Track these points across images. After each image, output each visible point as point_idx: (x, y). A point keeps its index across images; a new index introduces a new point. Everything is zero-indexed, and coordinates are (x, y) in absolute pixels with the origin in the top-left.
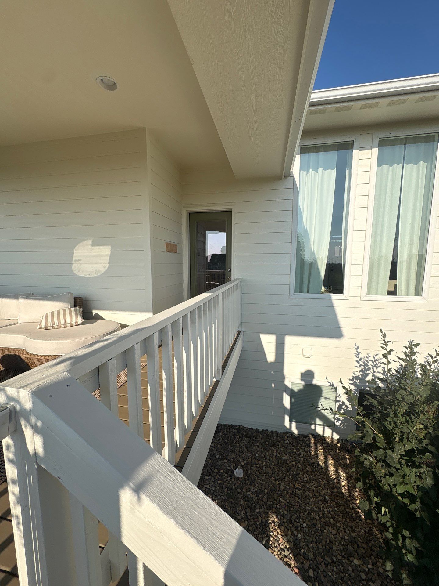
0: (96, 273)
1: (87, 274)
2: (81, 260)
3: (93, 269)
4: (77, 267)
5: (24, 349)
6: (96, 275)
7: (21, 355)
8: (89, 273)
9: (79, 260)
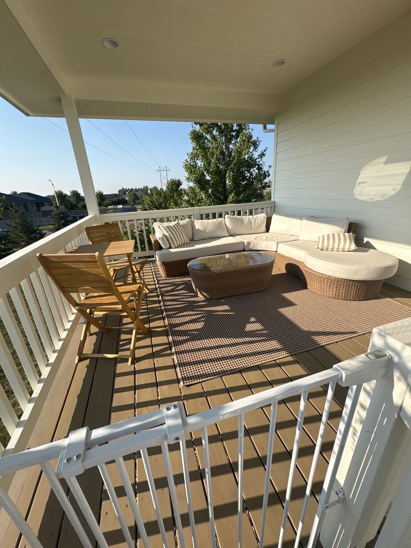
0: (381, 197)
1: (369, 198)
2: (366, 182)
3: (378, 192)
4: (359, 189)
5: (303, 263)
6: (381, 199)
7: (301, 267)
8: (373, 196)
9: (364, 182)
